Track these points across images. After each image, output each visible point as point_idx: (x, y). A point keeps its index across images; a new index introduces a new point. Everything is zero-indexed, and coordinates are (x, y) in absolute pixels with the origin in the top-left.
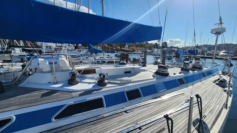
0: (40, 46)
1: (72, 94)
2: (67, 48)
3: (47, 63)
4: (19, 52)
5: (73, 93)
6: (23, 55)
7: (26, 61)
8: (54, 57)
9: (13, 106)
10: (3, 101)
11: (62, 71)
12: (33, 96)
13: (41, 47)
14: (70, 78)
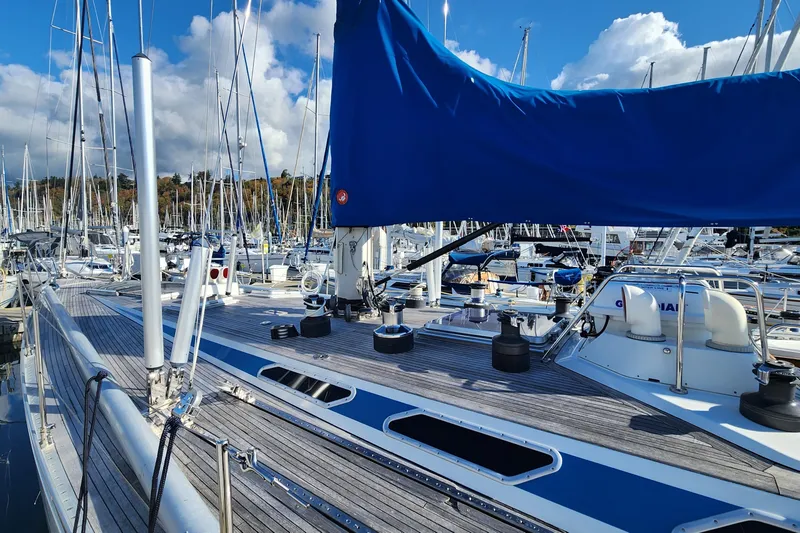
0: (584, 236)
1: (768, 471)
2: (694, 241)
3: (654, 304)
4: (527, 254)
5: (773, 470)
6: (536, 265)
7: (550, 284)
8: (684, 283)
9: (555, 420)
10: (533, 395)
11: (710, 345)
12: (604, 412)
13: (588, 239)
14: (756, 389)
